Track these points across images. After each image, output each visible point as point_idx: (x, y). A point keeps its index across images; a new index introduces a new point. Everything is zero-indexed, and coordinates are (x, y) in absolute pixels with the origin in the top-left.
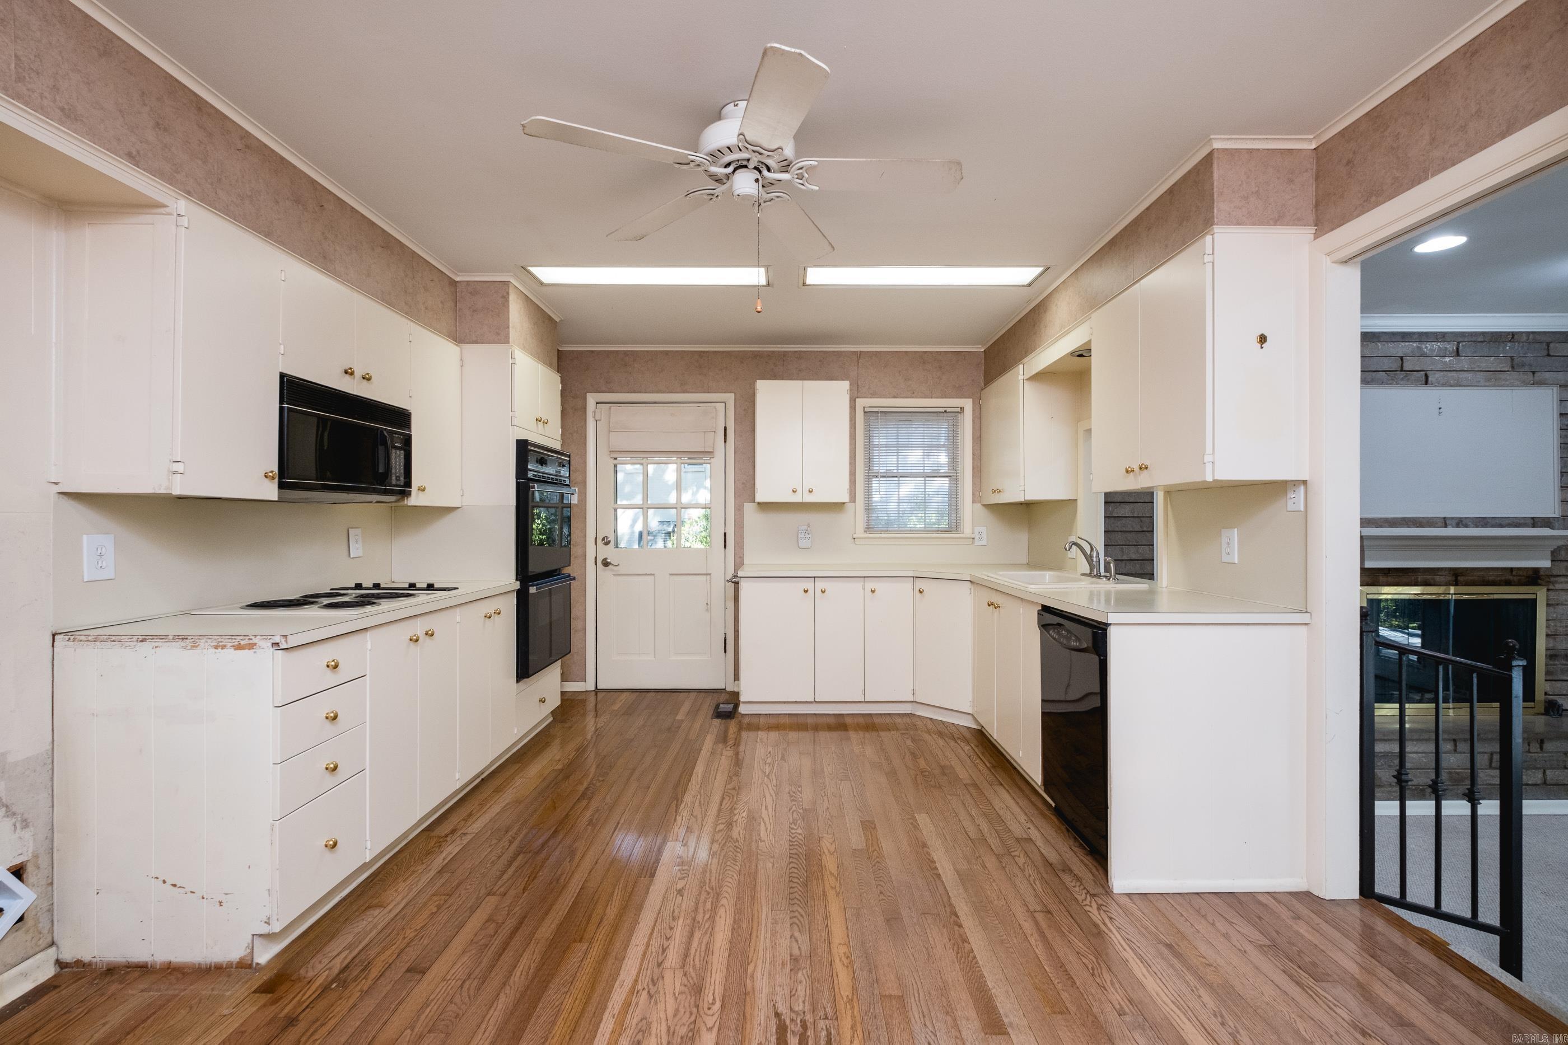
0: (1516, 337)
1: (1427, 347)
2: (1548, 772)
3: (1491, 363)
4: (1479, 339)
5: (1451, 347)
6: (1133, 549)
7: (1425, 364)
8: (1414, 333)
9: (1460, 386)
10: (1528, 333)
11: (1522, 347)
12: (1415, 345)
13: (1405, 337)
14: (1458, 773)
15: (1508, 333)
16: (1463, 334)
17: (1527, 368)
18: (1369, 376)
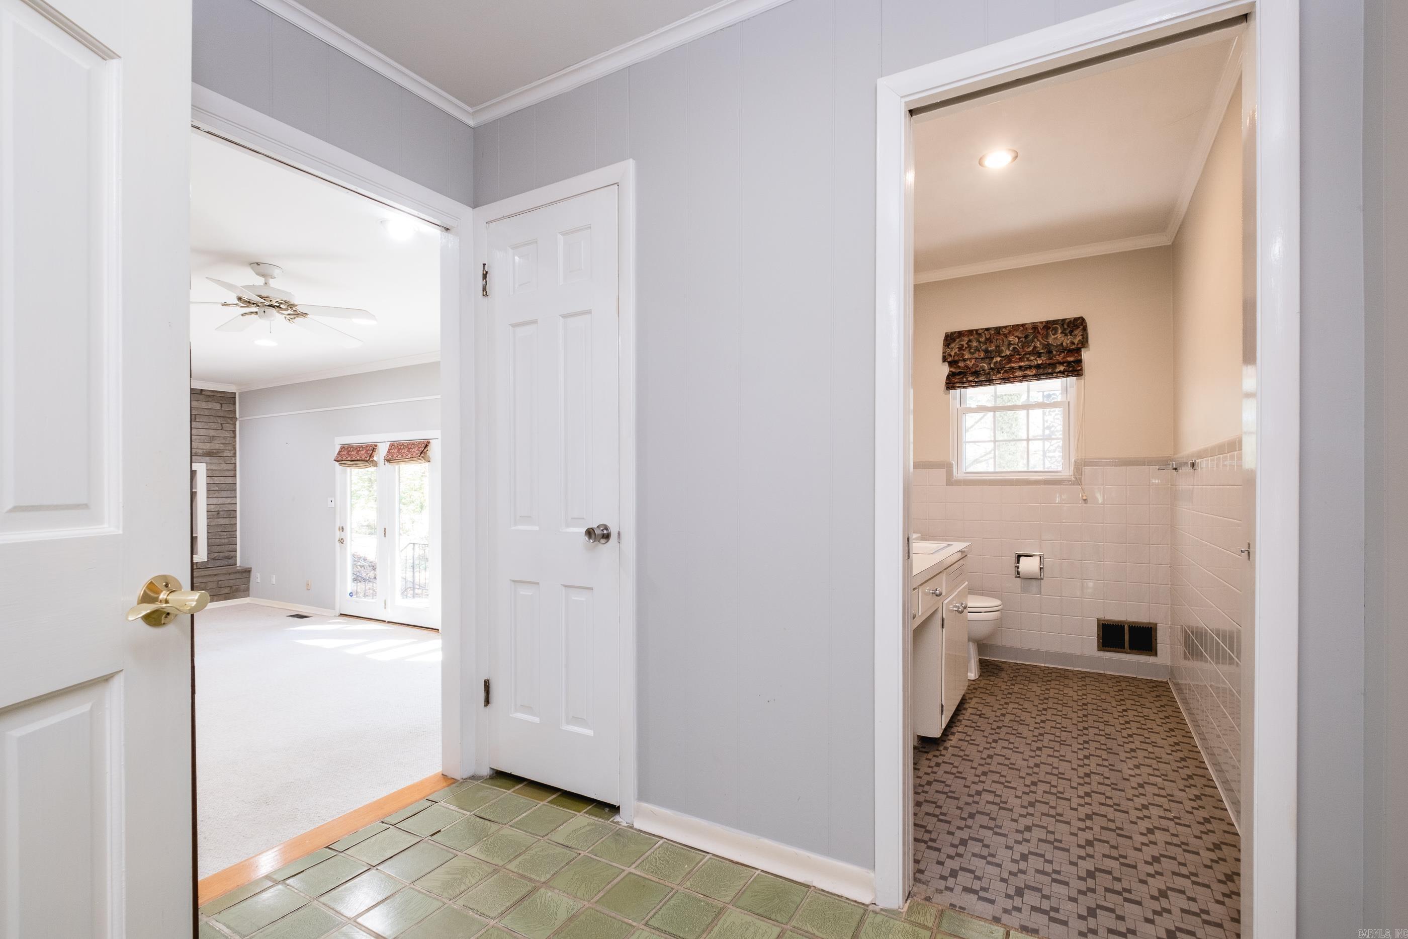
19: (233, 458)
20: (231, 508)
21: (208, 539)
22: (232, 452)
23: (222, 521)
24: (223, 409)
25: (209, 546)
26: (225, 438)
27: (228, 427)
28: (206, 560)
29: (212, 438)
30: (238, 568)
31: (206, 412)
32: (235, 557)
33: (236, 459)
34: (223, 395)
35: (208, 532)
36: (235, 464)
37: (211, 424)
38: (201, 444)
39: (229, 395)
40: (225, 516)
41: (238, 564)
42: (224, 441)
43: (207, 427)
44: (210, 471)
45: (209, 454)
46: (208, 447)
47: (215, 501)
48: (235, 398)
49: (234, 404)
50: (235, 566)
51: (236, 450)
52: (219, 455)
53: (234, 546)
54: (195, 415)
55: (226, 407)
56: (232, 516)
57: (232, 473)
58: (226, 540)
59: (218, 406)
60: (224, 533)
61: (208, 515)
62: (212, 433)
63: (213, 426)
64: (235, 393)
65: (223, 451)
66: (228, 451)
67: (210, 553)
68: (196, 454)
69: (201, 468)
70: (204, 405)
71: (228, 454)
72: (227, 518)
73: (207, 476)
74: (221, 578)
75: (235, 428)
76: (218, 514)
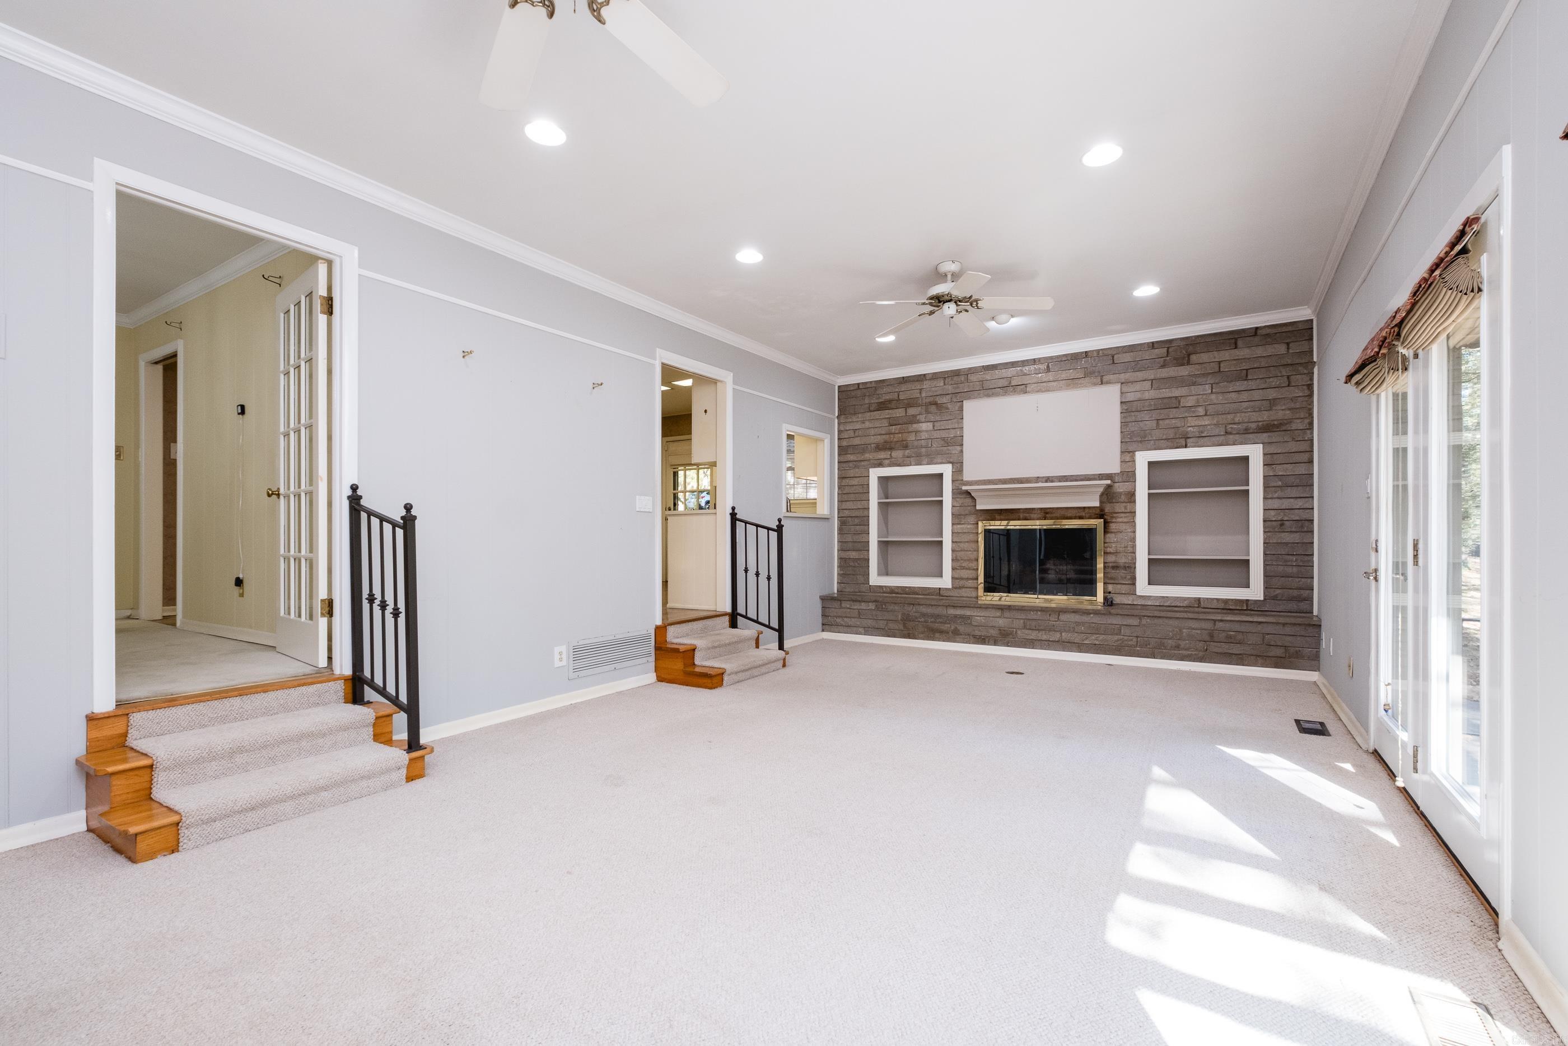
0: (1089, 354)
1: (1026, 369)
2: (1063, 634)
3: (1071, 374)
4: (1064, 359)
5: (1043, 367)
7: (1026, 380)
8: (1018, 362)
9: (1049, 391)
10: (1098, 351)
11: (1095, 360)
12: (1019, 369)
13: (1014, 364)
14: (1004, 630)
15: (1082, 353)
16: (1051, 358)
17: (1096, 374)
18: (990, 392)
19: (1308, 432)
20: (1305, 515)
21: (1265, 565)
22: (1307, 421)
23: (1287, 538)
24: (1291, 351)
25: (1266, 575)
26: (1293, 399)
27: (1299, 379)
28: (1262, 598)
29: (1272, 403)
30: (1308, 618)
31: (1264, 363)
32: (1310, 599)
33: (1312, 433)
34: (1290, 328)
35: (1265, 554)
36: (1312, 440)
37: (1271, 380)
38: (1254, 413)
39: (1301, 327)
40: (1293, 529)
41: (1314, 611)
42: (1292, 405)
43: (1262, 386)
44: (1269, 456)
45: (1267, 428)
46: (1265, 418)
47: (1276, 504)
48: (1311, 328)
49: (1311, 339)
50: (1308, 615)
51: (1313, 417)
52: (1284, 428)
53: (1309, 580)
54: (1247, 370)
55: (1296, 348)
56: (1305, 529)
57: (1305, 457)
58: (1295, 569)
59: (1281, 349)
60: (1291, 557)
61: (1264, 527)
62: (1272, 394)
63: (1275, 382)
64: (1312, 320)
65: (1290, 421)
66: (1298, 421)
67: (1267, 587)
68: (1247, 431)
69: (1255, 452)
70: (1260, 351)
71: (1297, 425)
72: (1296, 532)
73: (1264, 465)
74: (1270, 629)
75: (1312, 379)
76: (1282, 525)
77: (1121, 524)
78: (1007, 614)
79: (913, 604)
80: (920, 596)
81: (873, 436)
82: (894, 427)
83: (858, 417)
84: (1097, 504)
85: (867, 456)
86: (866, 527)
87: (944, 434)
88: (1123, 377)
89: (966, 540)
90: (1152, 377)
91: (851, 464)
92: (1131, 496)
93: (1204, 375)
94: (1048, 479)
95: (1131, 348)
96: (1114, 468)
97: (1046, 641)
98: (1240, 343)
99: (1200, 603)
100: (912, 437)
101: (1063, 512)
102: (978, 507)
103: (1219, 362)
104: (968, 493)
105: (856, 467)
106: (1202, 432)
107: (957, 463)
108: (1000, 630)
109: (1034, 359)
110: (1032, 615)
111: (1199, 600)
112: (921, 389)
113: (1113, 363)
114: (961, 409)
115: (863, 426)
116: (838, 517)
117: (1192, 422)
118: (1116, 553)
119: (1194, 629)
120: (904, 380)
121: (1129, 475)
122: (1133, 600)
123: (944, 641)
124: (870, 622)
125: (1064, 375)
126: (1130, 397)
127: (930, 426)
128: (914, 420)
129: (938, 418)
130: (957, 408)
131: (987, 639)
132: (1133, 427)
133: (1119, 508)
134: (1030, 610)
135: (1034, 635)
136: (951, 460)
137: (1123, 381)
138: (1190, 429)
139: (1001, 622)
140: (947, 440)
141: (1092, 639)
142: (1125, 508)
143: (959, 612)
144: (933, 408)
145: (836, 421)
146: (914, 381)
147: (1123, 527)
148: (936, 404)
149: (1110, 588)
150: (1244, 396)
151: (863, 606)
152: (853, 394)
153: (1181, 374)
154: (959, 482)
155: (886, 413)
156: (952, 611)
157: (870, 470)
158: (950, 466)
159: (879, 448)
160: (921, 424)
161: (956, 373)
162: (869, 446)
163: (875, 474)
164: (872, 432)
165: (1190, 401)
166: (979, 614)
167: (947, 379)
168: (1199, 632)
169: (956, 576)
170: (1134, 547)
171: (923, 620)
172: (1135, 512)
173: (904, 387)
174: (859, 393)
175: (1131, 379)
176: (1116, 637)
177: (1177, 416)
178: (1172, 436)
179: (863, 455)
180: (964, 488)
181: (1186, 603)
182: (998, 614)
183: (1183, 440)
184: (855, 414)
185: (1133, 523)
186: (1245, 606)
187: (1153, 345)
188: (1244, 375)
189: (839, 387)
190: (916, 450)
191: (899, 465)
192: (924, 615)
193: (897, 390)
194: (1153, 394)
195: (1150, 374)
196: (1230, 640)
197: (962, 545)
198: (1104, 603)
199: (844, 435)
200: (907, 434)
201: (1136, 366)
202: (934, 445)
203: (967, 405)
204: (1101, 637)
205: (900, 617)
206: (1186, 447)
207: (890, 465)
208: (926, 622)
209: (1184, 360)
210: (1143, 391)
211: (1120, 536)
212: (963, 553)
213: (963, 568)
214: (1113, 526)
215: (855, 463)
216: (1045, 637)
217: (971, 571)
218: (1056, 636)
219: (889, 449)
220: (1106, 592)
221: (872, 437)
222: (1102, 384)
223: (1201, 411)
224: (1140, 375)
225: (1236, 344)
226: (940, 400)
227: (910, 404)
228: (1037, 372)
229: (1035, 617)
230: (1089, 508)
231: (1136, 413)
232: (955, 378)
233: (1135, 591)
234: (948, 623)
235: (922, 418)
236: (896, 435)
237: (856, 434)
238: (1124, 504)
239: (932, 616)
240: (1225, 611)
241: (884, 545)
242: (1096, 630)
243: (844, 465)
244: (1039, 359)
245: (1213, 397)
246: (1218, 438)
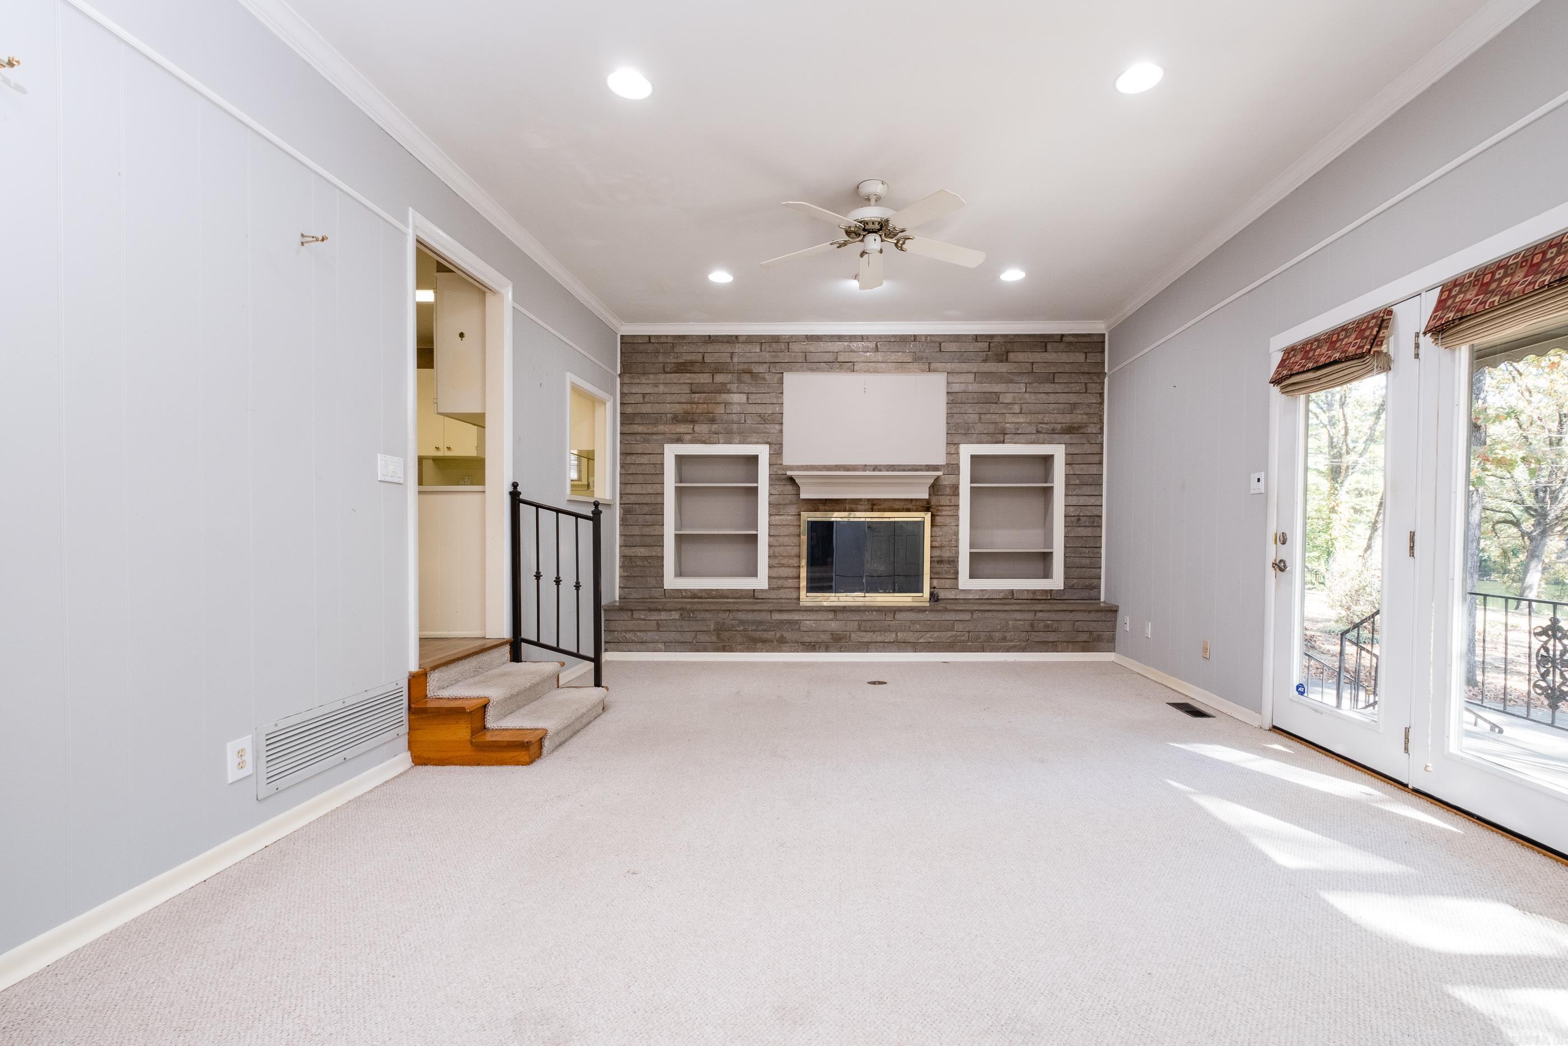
0: (918, 338)
1: (854, 345)
2: (899, 634)
3: (899, 357)
4: (892, 340)
5: (872, 345)
6: (649, 486)
7: (853, 357)
8: (846, 336)
9: (877, 372)
10: (926, 336)
11: (923, 345)
12: (846, 344)
13: (840, 338)
14: (837, 634)
15: (911, 335)
16: (880, 336)
17: (924, 360)
18: (814, 366)
19: (1100, 436)
20: (1095, 511)
21: (1066, 557)
22: (1098, 426)
23: (1083, 532)
24: (1088, 361)
25: (1067, 567)
26: (1089, 405)
27: (1093, 387)
28: (1062, 588)
29: (1074, 406)
30: (1102, 605)
31: (1067, 369)
32: (1098, 587)
33: (1102, 437)
34: (1088, 340)
35: (1065, 547)
36: (1102, 444)
37: (1073, 385)
38: (1059, 415)
39: (1096, 339)
40: (1087, 524)
41: (1102, 599)
42: (1087, 410)
43: (1066, 390)
44: (1070, 456)
45: (1070, 430)
46: (1068, 420)
47: (1074, 501)
48: (1104, 342)
49: (1103, 352)
50: (1097, 601)
51: (1103, 423)
52: (1081, 431)
53: (1098, 570)
54: (1054, 373)
55: (1092, 358)
56: (1095, 524)
57: (1096, 459)
58: (1088, 561)
59: (1080, 357)
60: (1084, 549)
61: (1065, 522)
62: (1073, 398)
63: (1076, 388)
64: (1104, 335)
65: (1086, 425)
66: (1093, 425)
67: (1067, 577)
68: (1053, 432)
69: (1058, 452)
70: (1064, 357)
71: (1092, 429)
72: (1089, 527)
73: (1066, 464)
74: (1078, 616)
75: (1103, 389)
76: (1079, 520)
77: (947, 518)
78: (840, 616)
79: (730, 611)
80: (729, 600)
81: (669, 403)
82: (697, 395)
83: (649, 379)
84: (925, 496)
85: (661, 428)
86: (659, 517)
87: (760, 409)
88: (949, 366)
89: (786, 534)
90: (975, 370)
91: (638, 437)
92: (955, 489)
93: (1020, 374)
94: (875, 468)
95: (957, 338)
96: (941, 460)
97: (881, 642)
98: (1049, 347)
99: (1013, 595)
100: (720, 409)
101: (890, 504)
102: (803, 496)
103: (1033, 363)
104: (791, 480)
105: (645, 441)
106: (1018, 429)
107: (775, 444)
108: (832, 634)
109: (862, 336)
110: (867, 616)
111: (1012, 591)
112: (732, 353)
113: (940, 351)
114: (781, 382)
115: (656, 390)
116: (621, 504)
117: (1010, 418)
118: (941, 547)
119: (1018, 620)
120: (710, 339)
121: (954, 468)
122: (956, 595)
123: (767, 652)
124: (672, 636)
125: (893, 357)
126: (956, 388)
127: (743, 398)
128: (723, 389)
129: (753, 390)
130: (775, 380)
131: (817, 646)
132: (958, 419)
133: (944, 500)
134: (866, 611)
135: (868, 637)
136: (769, 440)
137: (949, 370)
138: (1008, 425)
139: (834, 625)
140: (764, 416)
141: (929, 637)
142: (950, 501)
143: (785, 616)
144: (746, 377)
145: (618, 380)
146: (723, 342)
147: (948, 520)
148: (750, 372)
149: (935, 583)
150: (1052, 398)
151: (664, 616)
152: (642, 348)
153: (1000, 370)
154: (778, 466)
155: (687, 378)
156: (777, 616)
157: (666, 446)
158: (767, 447)
159: (676, 419)
160: (731, 395)
161: (775, 339)
162: (664, 416)
163: (671, 451)
164: (669, 398)
165: (1008, 398)
166: (809, 618)
167: (764, 344)
168: (1022, 623)
169: (774, 575)
170: (957, 540)
171: (741, 628)
172: (958, 506)
173: (710, 348)
174: (650, 348)
175: (957, 370)
176: (950, 634)
177: (996, 411)
178: (992, 431)
179: (655, 427)
180: (789, 473)
181: (1001, 596)
182: (831, 616)
183: (999, 436)
184: (644, 374)
185: (956, 517)
186: (1049, 596)
187: (977, 338)
188: (1051, 378)
189: (622, 336)
190: (726, 425)
191: (704, 442)
192: (742, 622)
193: (701, 350)
194: (974, 387)
195: (974, 367)
196: (1047, 629)
197: (781, 539)
198: (930, 599)
199: (627, 400)
200: (714, 405)
201: (962, 357)
202: (748, 422)
203: (788, 377)
204: (936, 634)
205: (712, 627)
206: (1003, 442)
207: (692, 442)
208: (745, 630)
209: (1003, 357)
210: (966, 384)
211: (945, 529)
212: (781, 548)
213: (783, 566)
214: (938, 519)
215: (644, 436)
216: (880, 639)
217: (791, 569)
218: (891, 637)
219: (690, 421)
220: (932, 587)
221: (668, 405)
222: (929, 371)
223: (1016, 408)
224: (965, 367)
225: (1046, 347)
226: (756, 369)
227: (718, 369)
228: (865, 350)
229: (870, 618)
230: (916, 500)
231: (961, 405)
232: (774, 345)
233: (957, 585)
234: (772, 631)
235: (734, 387)
236: (700, 405)
237: (647, 400)
238: (949, 497)
239: (754, 622)
240: (1034, 601)
241: (679, 539)
242: (931, 628)
243: (629, 438)
244: (868, 337)
245: (1027, 396)
246: (1030, 436)
